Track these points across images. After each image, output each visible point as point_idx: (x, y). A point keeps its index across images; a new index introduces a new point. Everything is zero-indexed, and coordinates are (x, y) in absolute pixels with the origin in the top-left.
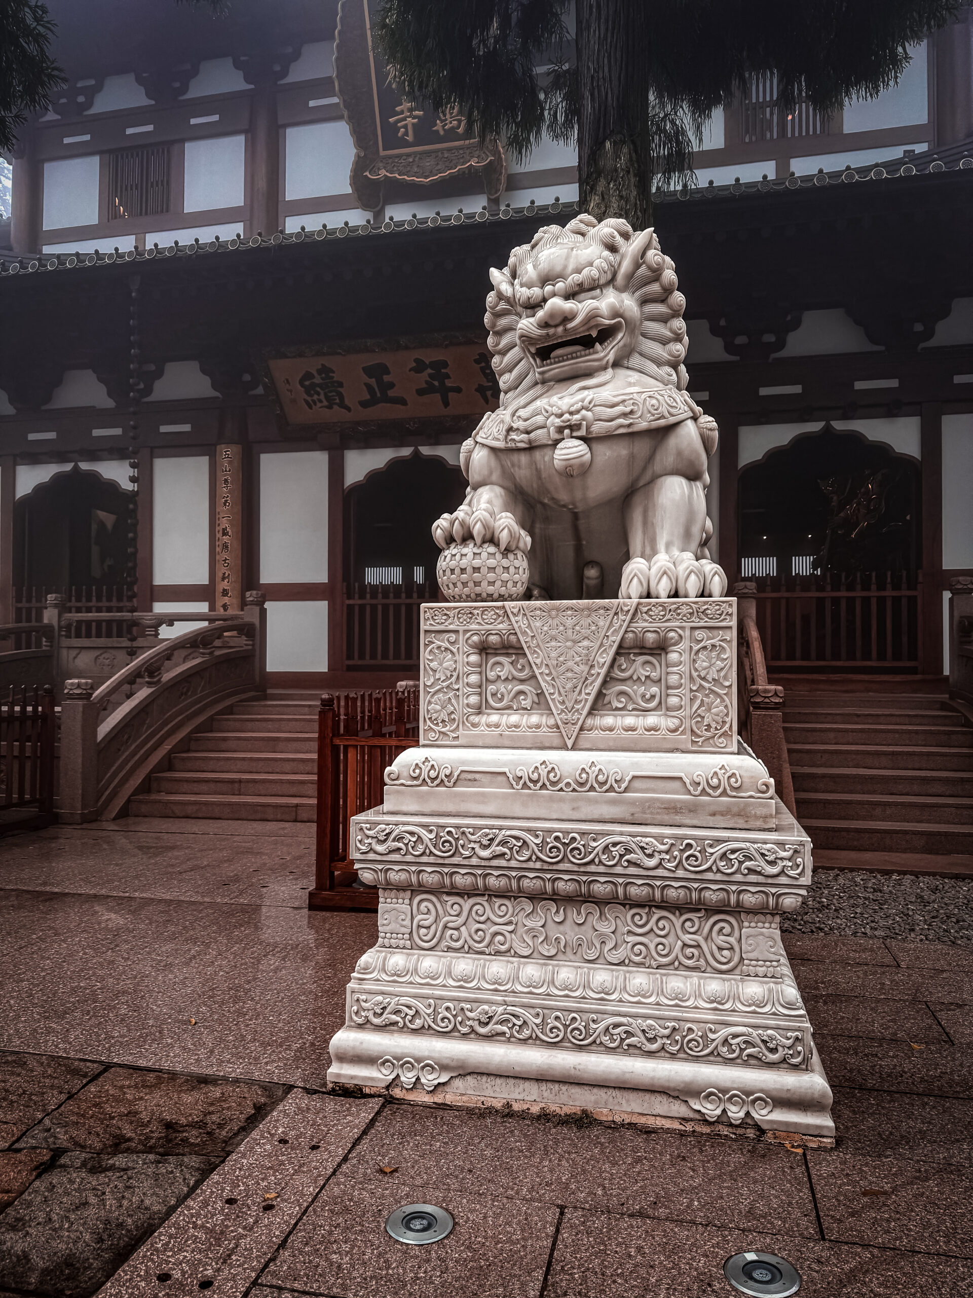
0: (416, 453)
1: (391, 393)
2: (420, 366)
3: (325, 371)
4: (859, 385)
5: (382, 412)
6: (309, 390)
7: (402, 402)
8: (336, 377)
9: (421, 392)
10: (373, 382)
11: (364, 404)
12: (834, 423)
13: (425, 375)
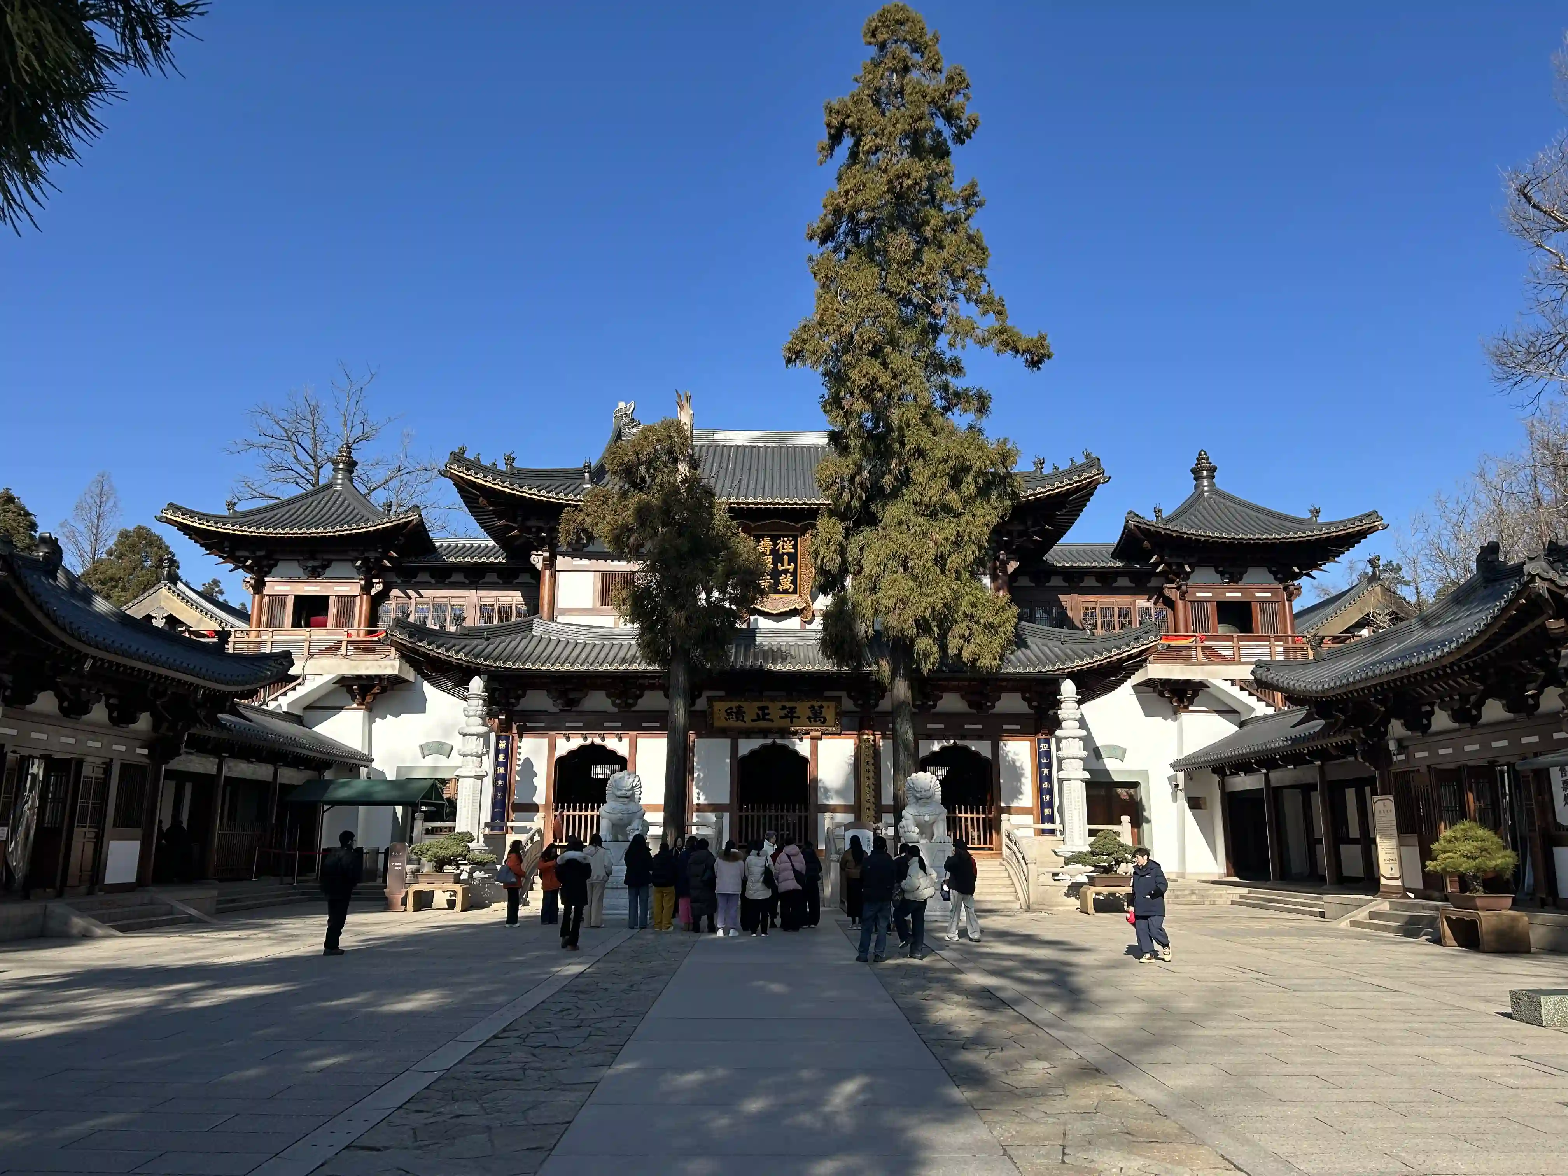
0: (774, 742)
1: (767, 717)
2: (784, 708)
3: (740, 707)
4: (966, 727)
5: (763, 724)
6: (728, 714)
7: (772, 721)
8: (744, 710)
9: (781, 718)
10: (760, 713)
11: (753, 721)
12: (957, 742)
13: (785, 712)
